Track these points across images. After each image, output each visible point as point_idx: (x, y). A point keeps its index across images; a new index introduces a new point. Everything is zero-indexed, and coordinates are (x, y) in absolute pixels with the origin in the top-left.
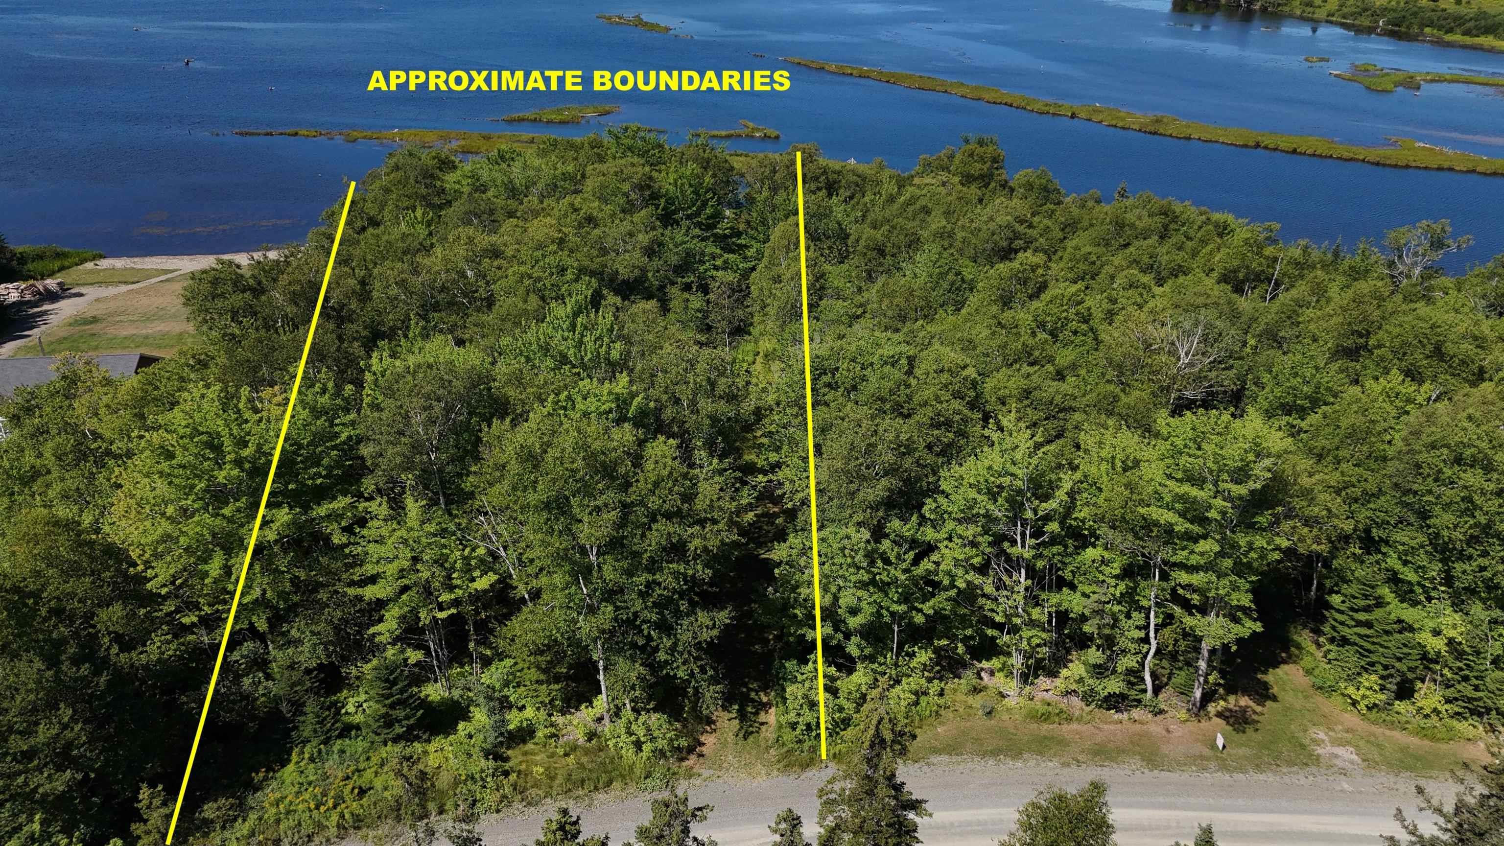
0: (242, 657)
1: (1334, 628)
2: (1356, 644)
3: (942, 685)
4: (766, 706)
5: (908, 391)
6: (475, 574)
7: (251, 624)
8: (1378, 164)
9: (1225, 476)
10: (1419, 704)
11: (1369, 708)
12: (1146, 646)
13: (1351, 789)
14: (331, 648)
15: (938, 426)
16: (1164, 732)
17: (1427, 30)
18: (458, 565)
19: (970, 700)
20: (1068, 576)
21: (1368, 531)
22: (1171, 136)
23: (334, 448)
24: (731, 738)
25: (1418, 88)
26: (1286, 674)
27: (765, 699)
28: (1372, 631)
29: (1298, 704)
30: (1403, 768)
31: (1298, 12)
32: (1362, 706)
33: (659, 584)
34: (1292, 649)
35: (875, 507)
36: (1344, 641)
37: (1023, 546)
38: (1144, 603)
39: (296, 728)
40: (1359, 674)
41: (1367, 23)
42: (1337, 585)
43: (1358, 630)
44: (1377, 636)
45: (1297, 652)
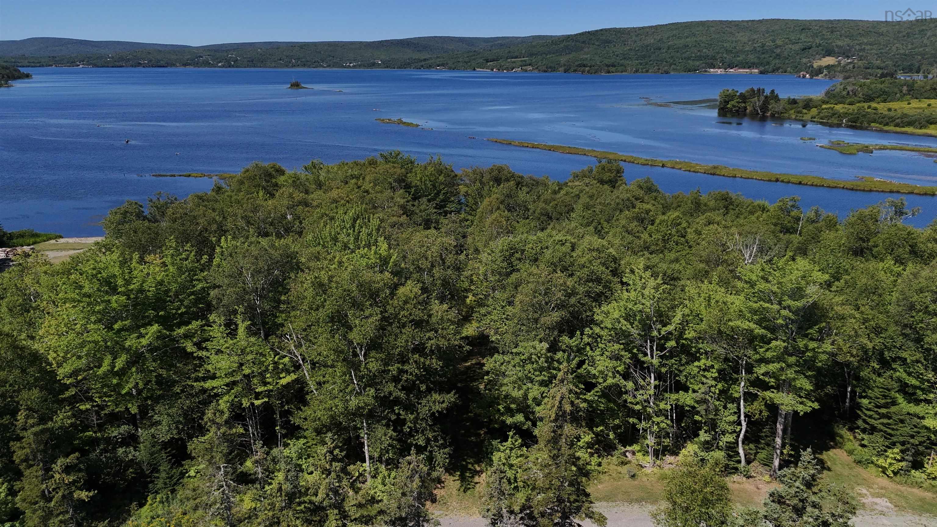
0: (120, 434)
1: (865, 421)
2: (882, 431)
3: (600, 460)
4: (479, 473)
5: (572, 260)
6: (281, 376)
7: (127, 409)
8: (852, 189)
9: (786, 298)
10: (928, 471)
11: (895, 473)
12: (739, 427)
13: (889, 524)
14: (181, 426)
15: (592, 281)
16: (756, 489)
17: (873, 124)
18: (271, 368)
19: (619, 469)
20: (682, 378)
21: (881, 353)
22: (724, 176)
23: (192, 293)
24: (455, 492)
25: (872, 152)
26: (835, 454)
27: (478, 469)
28: (891, 420)
29: (846, 472)
30: (924, 511)
31: (794, 117)
32: (889, 472)
33: (407, 372)
34: (838, 438)
35: (551, 329)
36: (873, 430)
37: (652, 357)
38: (736, 395)
39: (152, 482)
40: (886, 451)
41: (836, 122)
42: (864, 391)
43: (882, 421)
44: (895, 424)
45: (841, 440)
